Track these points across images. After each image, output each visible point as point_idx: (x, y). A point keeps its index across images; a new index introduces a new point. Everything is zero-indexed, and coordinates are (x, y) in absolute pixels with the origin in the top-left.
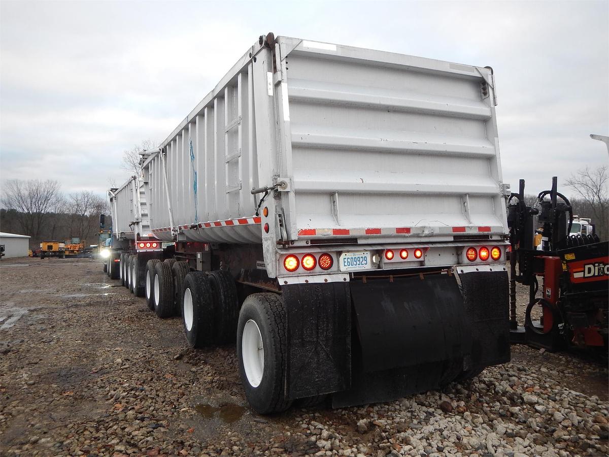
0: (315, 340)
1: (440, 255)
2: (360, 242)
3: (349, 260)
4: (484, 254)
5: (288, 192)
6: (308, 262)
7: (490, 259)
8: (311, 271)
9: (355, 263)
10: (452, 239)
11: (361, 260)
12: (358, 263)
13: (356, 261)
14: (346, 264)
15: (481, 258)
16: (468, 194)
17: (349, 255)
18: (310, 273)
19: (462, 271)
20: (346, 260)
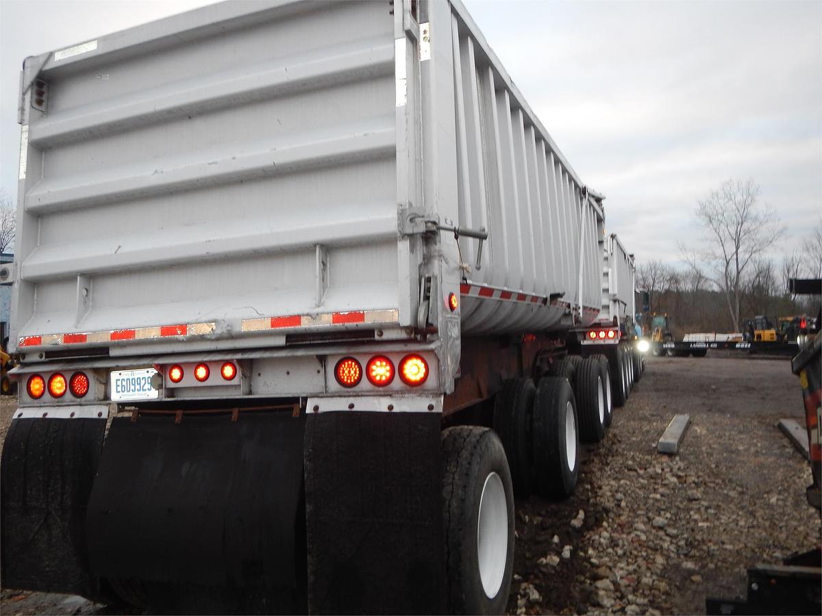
0: (44, 506)
1: (288, 373)
2: (113, 353)
3: (124, 383)
4: (381, 371)
5: (10, 284)
6: (59, 385)
7: (397, 383)
8: (60, 399)
9: (132, 387)
10: (281, 341)
11: (143, 382)
12: (138, 387)
13: (135, 384)
14: (119, 389)
15: (371, 380)
16: (318, 244)
17: (126, 374)
18: (58, 402)
19: (316, 408)
20: (119, 383)
